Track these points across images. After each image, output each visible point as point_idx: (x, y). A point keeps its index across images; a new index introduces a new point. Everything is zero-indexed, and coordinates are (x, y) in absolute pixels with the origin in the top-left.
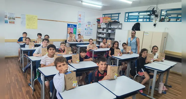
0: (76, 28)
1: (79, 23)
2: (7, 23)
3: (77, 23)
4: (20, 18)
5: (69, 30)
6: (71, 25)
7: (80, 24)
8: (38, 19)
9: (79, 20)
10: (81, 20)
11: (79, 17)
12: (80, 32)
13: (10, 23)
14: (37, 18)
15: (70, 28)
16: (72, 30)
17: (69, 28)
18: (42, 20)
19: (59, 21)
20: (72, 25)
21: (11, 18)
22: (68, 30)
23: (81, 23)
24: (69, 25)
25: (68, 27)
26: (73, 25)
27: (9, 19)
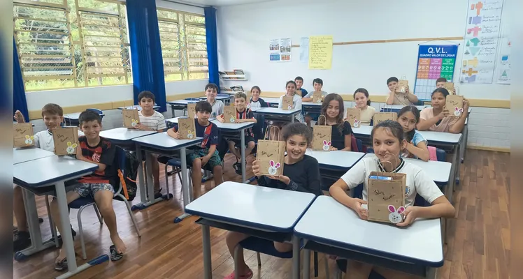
0: (455, 57)
1: (471, 36)
2: (279, 59)
3: (461, 38)
4: (298, 46)
5: (423, 67)
6: (434, 47)
7: (475, 41)
8: (334, 44)
9: (472, 26)
10: (479, 26)
11: (474, 14)
12: (476, 72)
13: (283, 58)
14: (330, 42)
15: (427, 59)
16: (438, 65)
17: (425, 61)
18: (342, 44)
19: (389, 41)
20: (438, 47)
21: (284, 49)
22: (420, 67)
23: (480, 35)
24: (423, 50)
25: (419, 57)
26: (441, 47)
27: (281, 52)
